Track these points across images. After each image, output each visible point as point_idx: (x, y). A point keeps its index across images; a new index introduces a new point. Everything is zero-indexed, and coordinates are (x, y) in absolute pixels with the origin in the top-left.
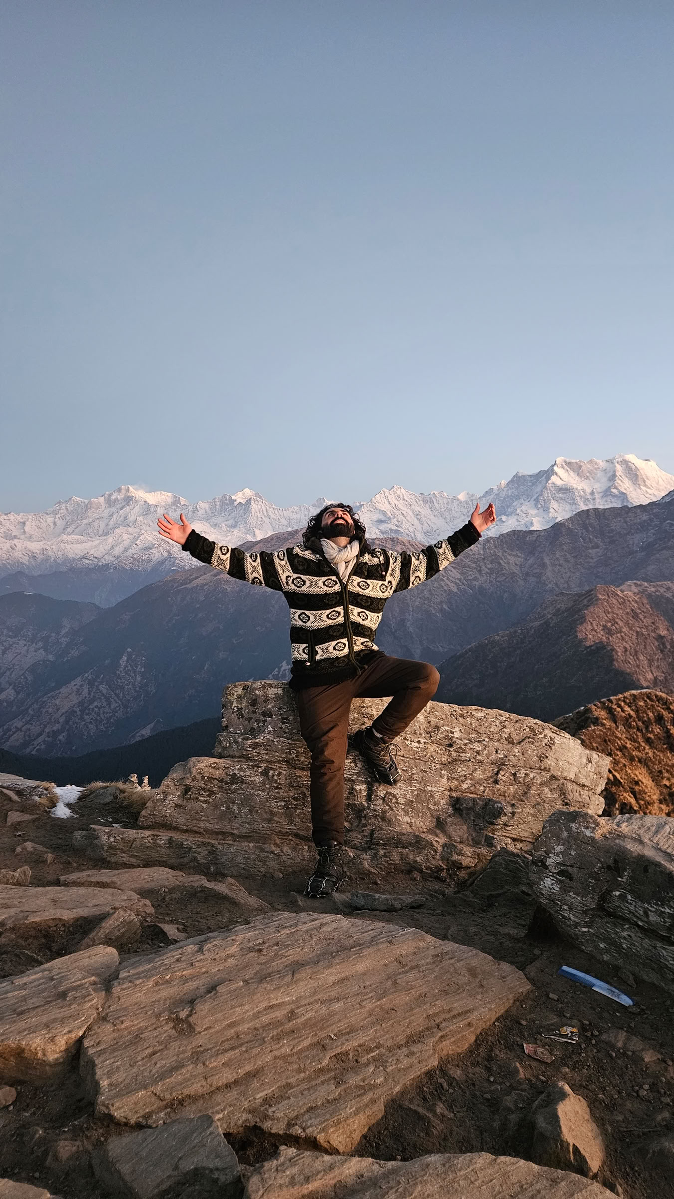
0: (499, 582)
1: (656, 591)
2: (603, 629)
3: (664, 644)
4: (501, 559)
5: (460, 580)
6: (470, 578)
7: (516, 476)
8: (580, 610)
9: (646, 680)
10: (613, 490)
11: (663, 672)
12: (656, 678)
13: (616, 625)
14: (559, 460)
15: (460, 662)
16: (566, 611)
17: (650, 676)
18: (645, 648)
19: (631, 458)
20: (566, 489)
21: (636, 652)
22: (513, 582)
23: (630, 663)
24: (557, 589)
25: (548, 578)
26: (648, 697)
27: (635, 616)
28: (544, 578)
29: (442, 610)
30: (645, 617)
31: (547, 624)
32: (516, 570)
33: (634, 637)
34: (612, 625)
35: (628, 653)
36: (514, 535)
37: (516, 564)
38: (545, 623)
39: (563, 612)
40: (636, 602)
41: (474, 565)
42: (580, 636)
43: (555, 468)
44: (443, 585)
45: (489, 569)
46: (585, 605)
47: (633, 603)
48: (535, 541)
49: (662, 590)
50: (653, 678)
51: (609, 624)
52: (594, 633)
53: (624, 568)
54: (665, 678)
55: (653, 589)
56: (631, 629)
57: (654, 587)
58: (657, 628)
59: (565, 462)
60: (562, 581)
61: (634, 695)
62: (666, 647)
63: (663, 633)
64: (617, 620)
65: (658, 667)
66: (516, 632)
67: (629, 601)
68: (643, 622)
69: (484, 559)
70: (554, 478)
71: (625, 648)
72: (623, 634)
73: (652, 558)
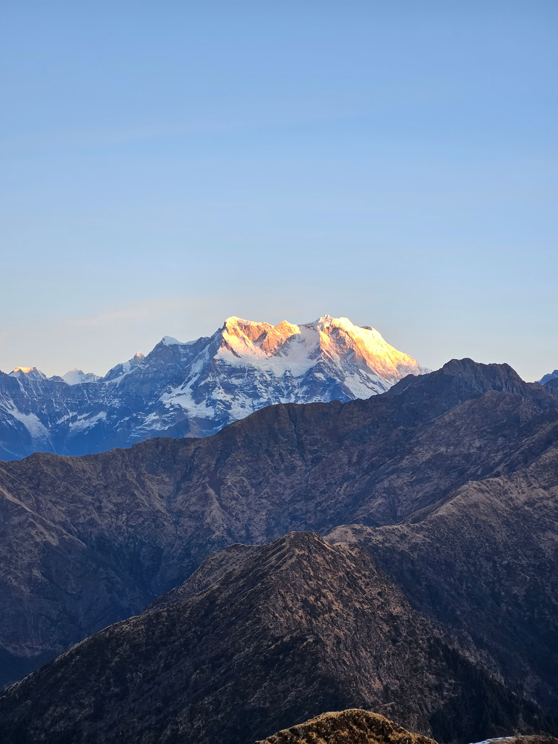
0: (132, 527)
1: (385, 541)
2: (303, 607)
3: (396, 629)
4: (137, 488)
5: (64, 524)
6: (81, 520)
7: (160, 346)
8: (265, 574)
9: (371, 691)
10: (318, 375)
11: (397, 678)
12: (386, 688)
13: (323, 599)
14: (231, 322)
15: (59, 675)
16: (243, 577)
17: (377, 685)
18: (368, 636)
19: (344, 323)
20: (243, 370)
21: (355, 645)
22: (157, 527)
23: (345, 663)
24: (229, 539)
25: (213, 519)
26: (355, 722)
27: (353, 583)
28: (209, 520)
29: (30, 581)
30: (367, 584)
31: (211, 599)
32: (159, 505)
33: (351, 619)
34: (317, 599)
35: (342, 646)
36: (157, 445)
37: (161, 497)
38: (208, 598)
39: (237, 579)
40: (353, 559)
41: (89, 498)
42: (266, 620)
43: (225, 334)
44: (33, 533)
45: (115, 505)
46: (272, 567)
47: (348, 561)
48: (192, 457)
49: (394, 539)
50: (381, 688)
51: (312, 598)
52: (288, 613)
53: (336, 504)
54: (401, 687)
55: (380, 538)
56: (346, 606)
57: (382, 533)
58: (387, 603)
59: (239, 324)
60: (239, 525)
61: (332, 719)
62: (400, 635)
63: (396, 610)
64: (324, 591)
65: (389, 668)
66: (158, 615)
67: (342, 558)
68: (364, 593)
69: (106, 487)
70: (222, 352)
71: (337, 637)
72: (333, 614)
73: (378, 486)
